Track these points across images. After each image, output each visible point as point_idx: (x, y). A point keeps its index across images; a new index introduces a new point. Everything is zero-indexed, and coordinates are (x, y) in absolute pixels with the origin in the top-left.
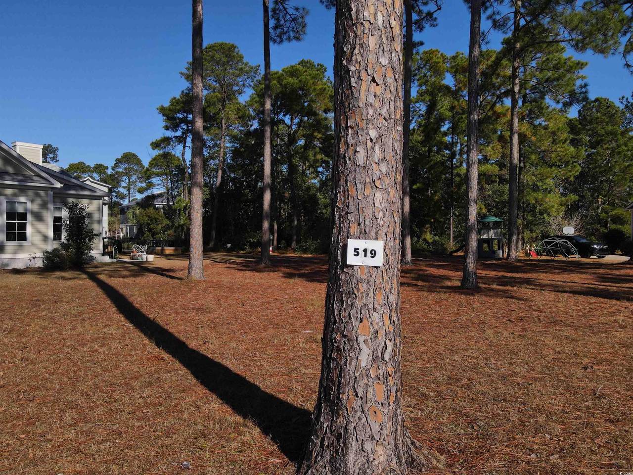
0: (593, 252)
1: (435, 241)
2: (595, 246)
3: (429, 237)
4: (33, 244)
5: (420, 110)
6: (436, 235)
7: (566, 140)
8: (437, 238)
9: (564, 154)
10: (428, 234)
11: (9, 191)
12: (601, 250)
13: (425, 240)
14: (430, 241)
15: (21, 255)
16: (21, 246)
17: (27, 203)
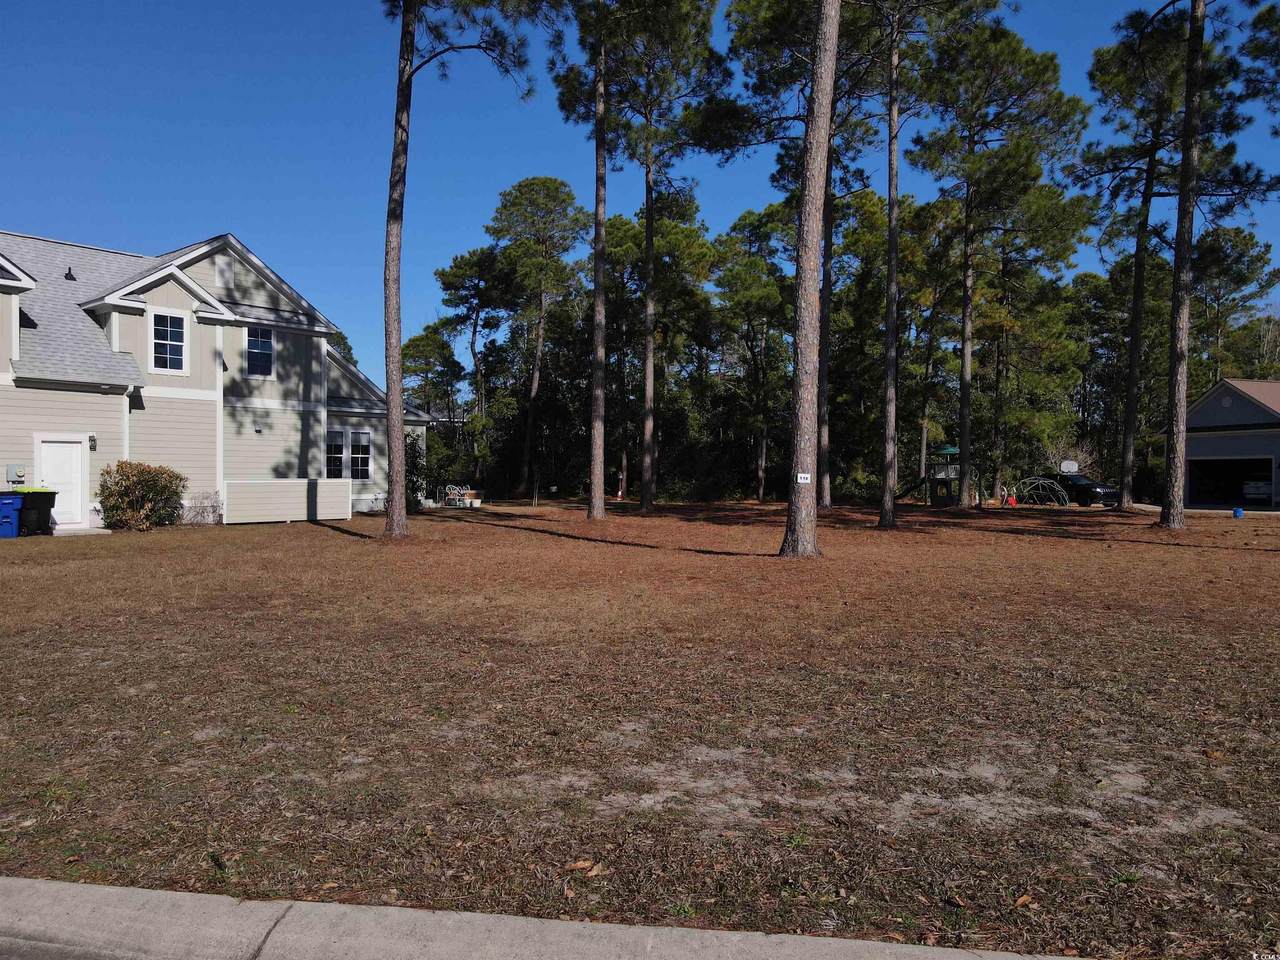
0: (1095, 498)
1: (870, 483)
2: (1098, 490)
3: (861, 476)
4: (375, 484)
5: (850, 266)
6: (872, 473)
7: (1061, 334)
8: (873, 478)
9: (1059, 354)
10: (860, 472)
11: (354, 420)
12: (1105, 494)
13: (855, 480)
14: (863, 482)
15: (364, 496)
16: (364, 485)
17: (370, 434)
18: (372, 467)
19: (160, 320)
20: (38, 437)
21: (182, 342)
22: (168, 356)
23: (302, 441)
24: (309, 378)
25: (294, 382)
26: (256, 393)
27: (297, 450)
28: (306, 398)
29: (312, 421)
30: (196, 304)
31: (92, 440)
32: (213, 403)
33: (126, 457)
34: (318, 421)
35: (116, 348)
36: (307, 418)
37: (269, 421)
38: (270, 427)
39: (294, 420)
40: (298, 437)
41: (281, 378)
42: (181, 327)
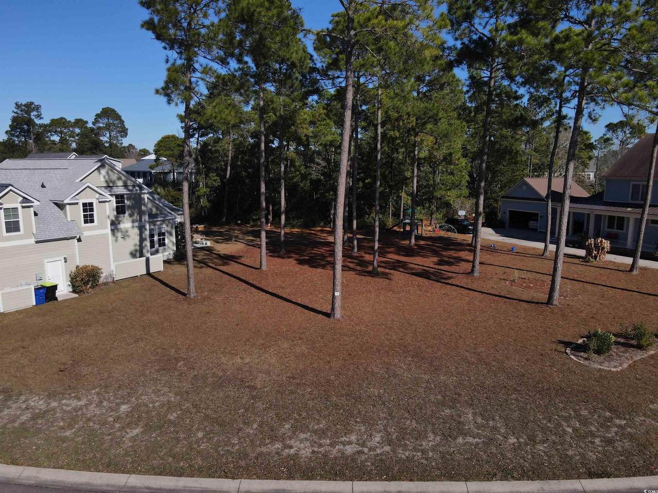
4: (169, 248)
11: (159, 223)
16: (164, 249)
17: (165, 228)
18: (167, 241)
19: (84, 205)
20: (46, 261)
21: (93, 212)
22: (89, 219)
23: (140, 238)
24: (141, 213)
25: (136, 217)
26: (121, 223)
27: (138, 243)
28: (141, 220)
29: (143, 230)
30: (97, 195)
31: (65, 259)
32: (108, 234)
33: (78, 263)
34: (146, 229)
35: (69, 220)
36: (141, 228)
37: (128, 234)
38: (128, 236)
39: (137, 231)
40: (138, 238)
41: (131, 216)
42: (93, 206)
